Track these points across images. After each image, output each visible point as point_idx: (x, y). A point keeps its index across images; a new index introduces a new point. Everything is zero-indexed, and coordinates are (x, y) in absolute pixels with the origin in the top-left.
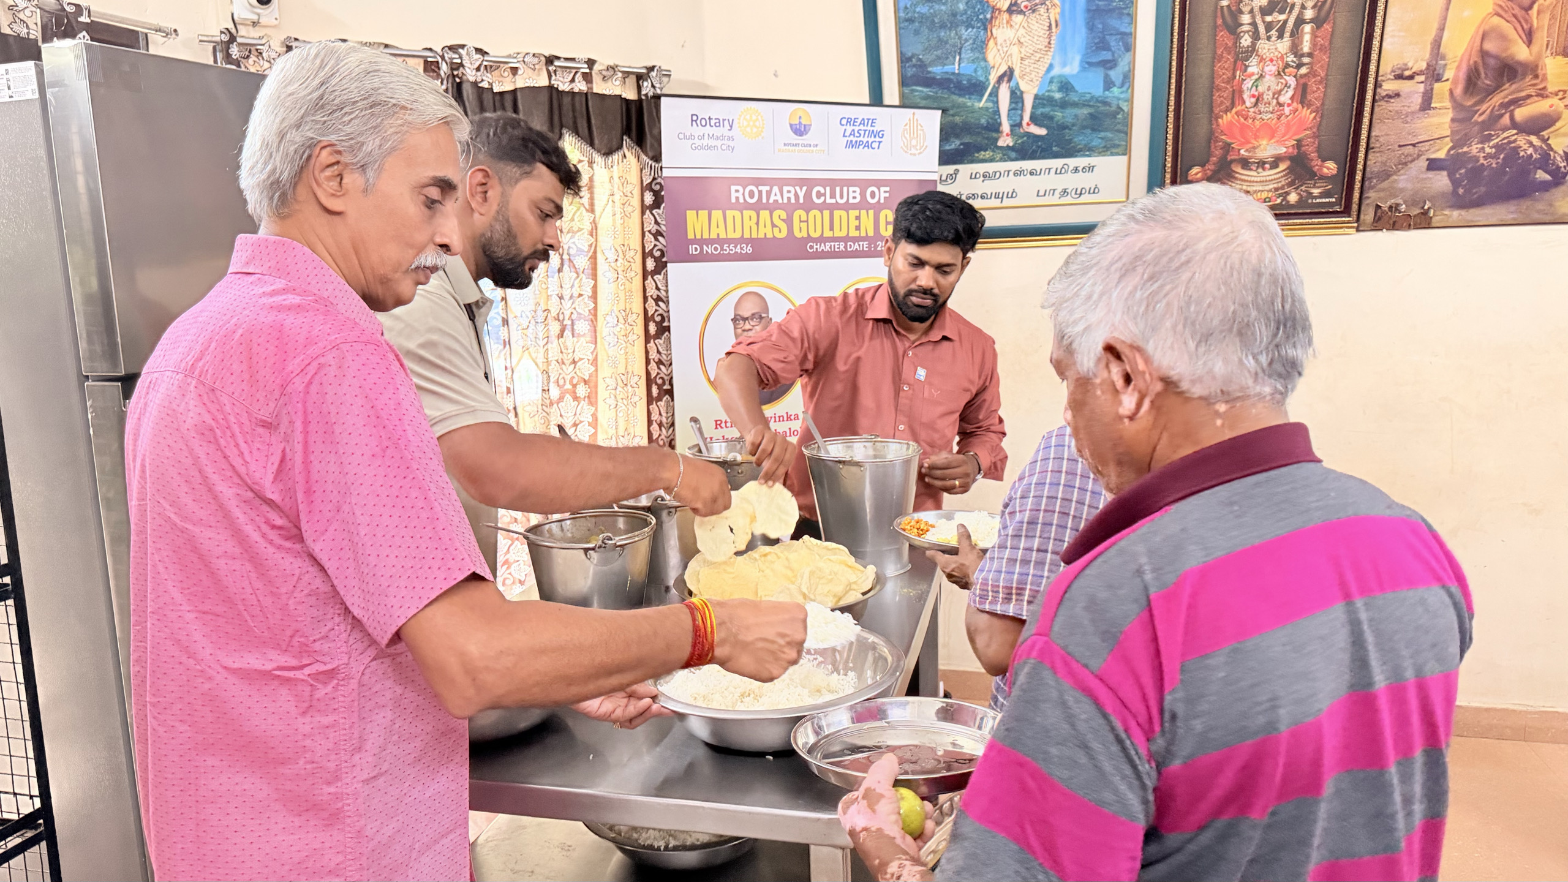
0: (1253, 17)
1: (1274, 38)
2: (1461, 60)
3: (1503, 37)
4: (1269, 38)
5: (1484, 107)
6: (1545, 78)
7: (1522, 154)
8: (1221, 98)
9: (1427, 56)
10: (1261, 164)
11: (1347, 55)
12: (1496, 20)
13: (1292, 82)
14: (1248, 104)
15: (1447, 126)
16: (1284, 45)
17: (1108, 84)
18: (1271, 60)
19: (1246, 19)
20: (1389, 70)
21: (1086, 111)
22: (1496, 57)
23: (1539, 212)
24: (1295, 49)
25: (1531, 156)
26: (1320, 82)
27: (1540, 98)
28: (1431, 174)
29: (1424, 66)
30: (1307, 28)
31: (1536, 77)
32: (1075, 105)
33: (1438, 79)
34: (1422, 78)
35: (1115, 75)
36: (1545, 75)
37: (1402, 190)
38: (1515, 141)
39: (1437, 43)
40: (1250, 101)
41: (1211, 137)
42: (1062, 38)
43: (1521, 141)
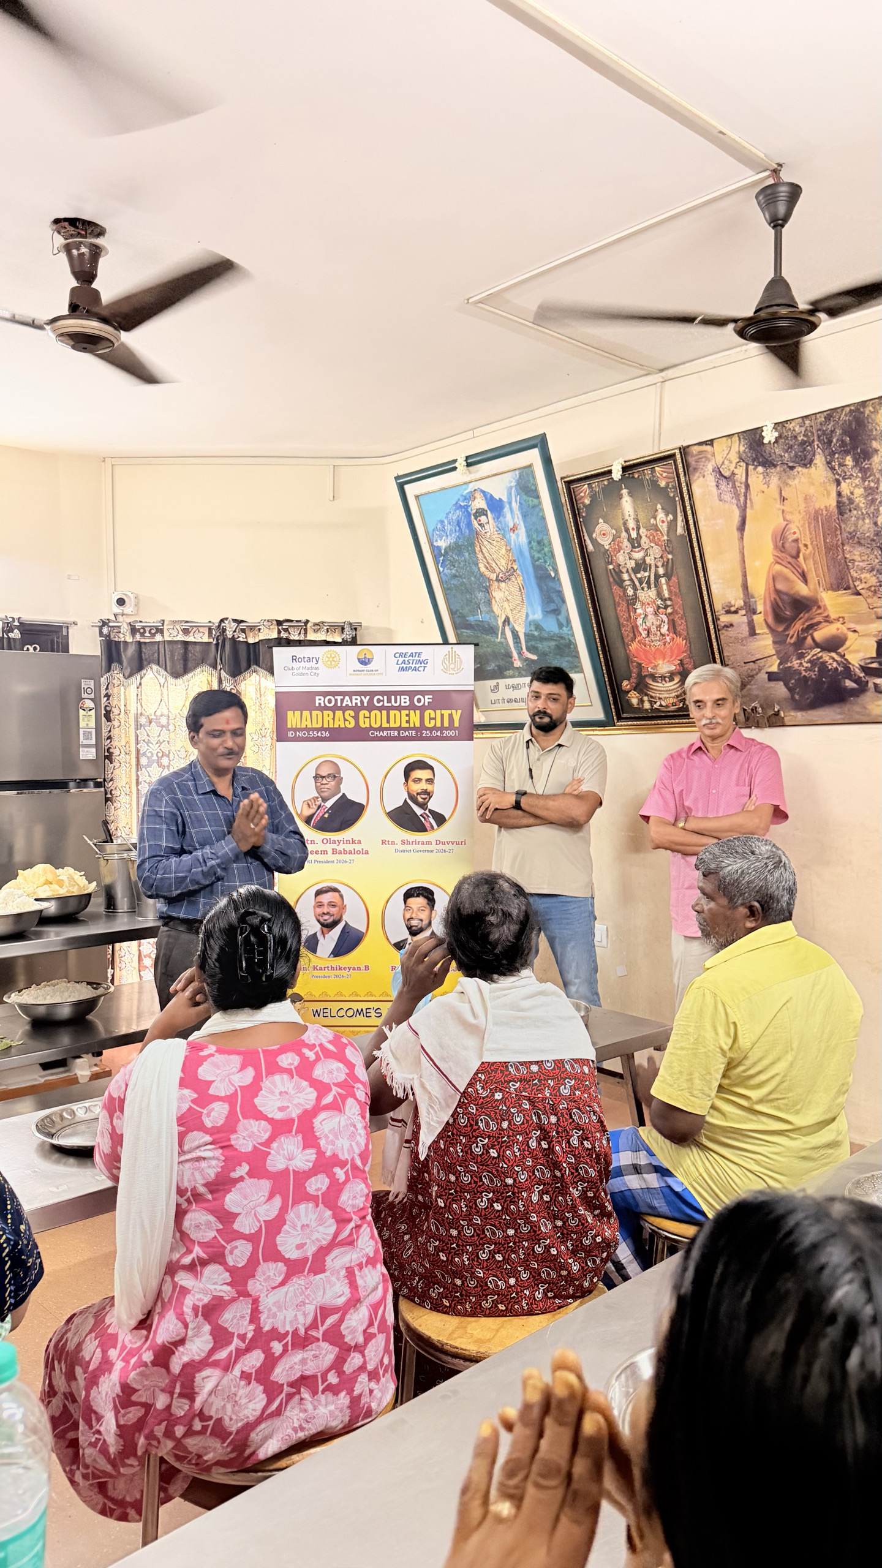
0: (630, 575)
1: (646, 589)
2: (765, 599)
3: (787, 579)
4: (643, 589)
5: (791, 632)
6: (825, 609)
7: (830, 667)
8: (626, 631)
9: (742, 596)
10: (663, 678)
11: (692, 599)
12: (778, 567)
13: (665, 618)
14: (644, 635)
15: (771, 647)
16: (652, 593)
17: (560, 626)
18: (648, 604)
19: (625, 576)
20: (720, 608)
21: (553, 643)
22: (786, 594)
23: (858, 713)
24: (659, 595)
25: (836, 669)
26: (682, 618)
27: (827, 624)
28: (772, 684)
29: (741, 603)
30: (663, 580)
31: (819, 607)
32: (546, 639)
33: (754, 612)
34: (743, 612)
35: (562, 618)
36: (825, 606)
37: (757, 697)
38: (821, 657)
39: (745, 587)
40: (644, 634)
41: (628, 660)
42: (528, 596)
43: (826, 657)
